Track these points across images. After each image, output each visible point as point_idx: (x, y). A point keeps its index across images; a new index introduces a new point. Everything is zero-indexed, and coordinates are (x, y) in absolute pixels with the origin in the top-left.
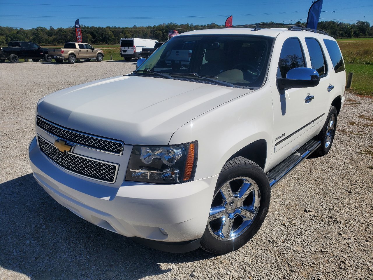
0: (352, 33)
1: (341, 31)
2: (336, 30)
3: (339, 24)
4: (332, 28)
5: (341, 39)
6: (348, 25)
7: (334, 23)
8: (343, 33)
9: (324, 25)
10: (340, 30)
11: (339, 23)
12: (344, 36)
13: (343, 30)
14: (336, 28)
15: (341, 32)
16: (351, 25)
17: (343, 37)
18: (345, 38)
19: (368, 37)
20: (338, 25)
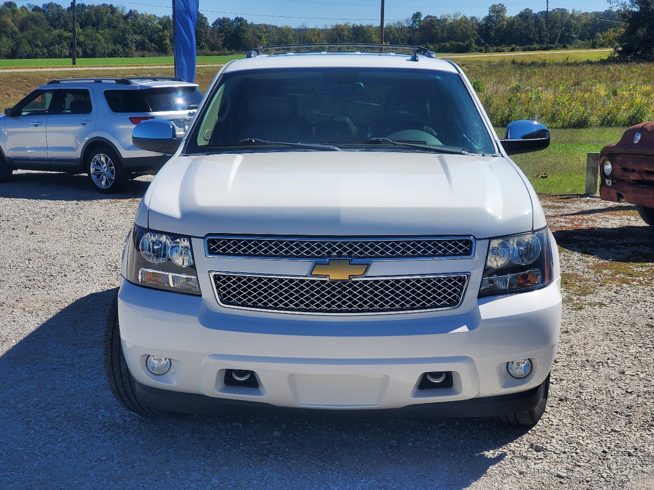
0: (168, 41)
1: (138, 34)
2: (124, 31)
3: (128, 14)
4: (110, 25)
5: (143, 56)
6: (151, 18)
7: (113, 10)
8: (144, 40)
9: (88, 16)
10: (135, 33)
11: (127, 11)
12: (149, 50)
13: (141, 33)
14: (121, 25)
15: (138, 37)
16: (159, 18)
17: (146, 52)
18: (151, 54)
19: (209, 52)
20: (126, 18)
